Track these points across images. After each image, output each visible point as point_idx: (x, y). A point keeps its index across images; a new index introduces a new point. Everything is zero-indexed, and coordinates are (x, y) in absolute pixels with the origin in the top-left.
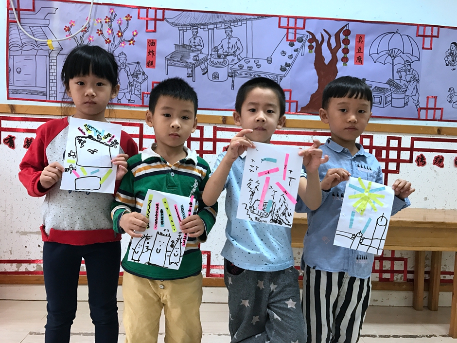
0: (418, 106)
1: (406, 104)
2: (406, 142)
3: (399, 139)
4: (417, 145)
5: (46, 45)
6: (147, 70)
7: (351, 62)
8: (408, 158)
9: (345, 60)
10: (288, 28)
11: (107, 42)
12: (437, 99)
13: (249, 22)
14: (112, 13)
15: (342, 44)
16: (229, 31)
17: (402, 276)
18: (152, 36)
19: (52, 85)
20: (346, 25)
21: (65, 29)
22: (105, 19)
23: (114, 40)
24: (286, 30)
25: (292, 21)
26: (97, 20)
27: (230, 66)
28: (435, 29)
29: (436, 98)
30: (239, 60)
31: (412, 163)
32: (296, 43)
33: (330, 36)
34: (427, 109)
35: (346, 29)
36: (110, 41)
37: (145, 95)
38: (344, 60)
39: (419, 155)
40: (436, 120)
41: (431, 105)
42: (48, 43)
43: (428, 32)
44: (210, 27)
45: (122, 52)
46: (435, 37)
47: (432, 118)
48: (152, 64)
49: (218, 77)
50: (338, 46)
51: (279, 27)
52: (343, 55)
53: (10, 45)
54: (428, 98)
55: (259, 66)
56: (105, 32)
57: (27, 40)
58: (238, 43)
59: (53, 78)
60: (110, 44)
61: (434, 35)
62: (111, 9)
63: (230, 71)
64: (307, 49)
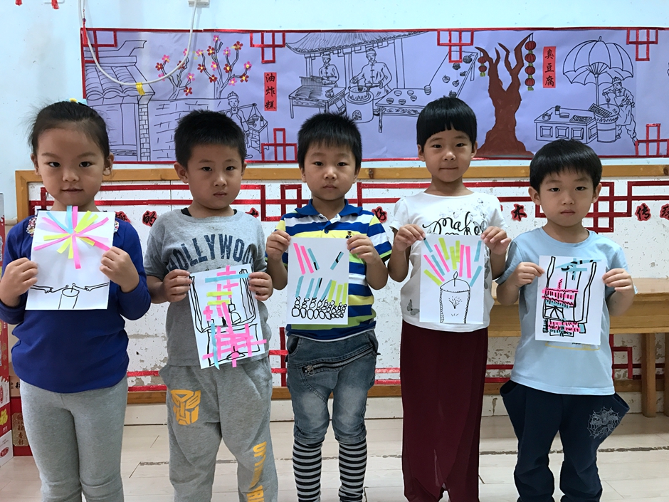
0: (635, 139)
1: (618, 136)
2: (621, 188)
3: (611, 185)
4: (637, 191)
5: (135, 89)
6: (267, 114)
7: (539, 85)
8: (625, 211)
9: (530, 82)
10: (450, 45)
11: (211, 80)
12: (661, 128)
13: (398, 41)
14: (217, 41)
15: (525, 61)
16: (371, 55)
17: (625, 372)
18: (270, 68)
19: (143, 141)
20: (529, 36)
21: (157, 67)
22: (208, 50)
23: (221, 77)
24: (448, 48)
25: (455, 35)
26: (197, 52)
27: (375, 102)
28: (652, 33)
29: (658, 126)
30: (388, 92)
31: (631, 216)
32: (463, 65)
33: (508, 52)
34: (648, 141)
35: (530, 41)
36: (216, 78)
37: (265, 147)
38: (528, 83)
39: (640, 205)
40: (661, 156)
41: (653, 136)
42: (138, 87)
43: (643, 38)
44: (345, 51)
45: (233, 92)
46: (653, 43)
47: (655, 154)
48: (272, 106)
49: (360, 117)
50: (520, 64)
51: (439, 44)
52: (527, 76)
53: (87, 92)
54: (648, 127)
55: (414, 99)
56: (208, 67)
57: (110, 85)
58: (385, 69)
59: (144, 131)
60: (216, 82)
61: (650, 40)
62: (215, 37)
63: (375, 108)
64: (477, 72)
